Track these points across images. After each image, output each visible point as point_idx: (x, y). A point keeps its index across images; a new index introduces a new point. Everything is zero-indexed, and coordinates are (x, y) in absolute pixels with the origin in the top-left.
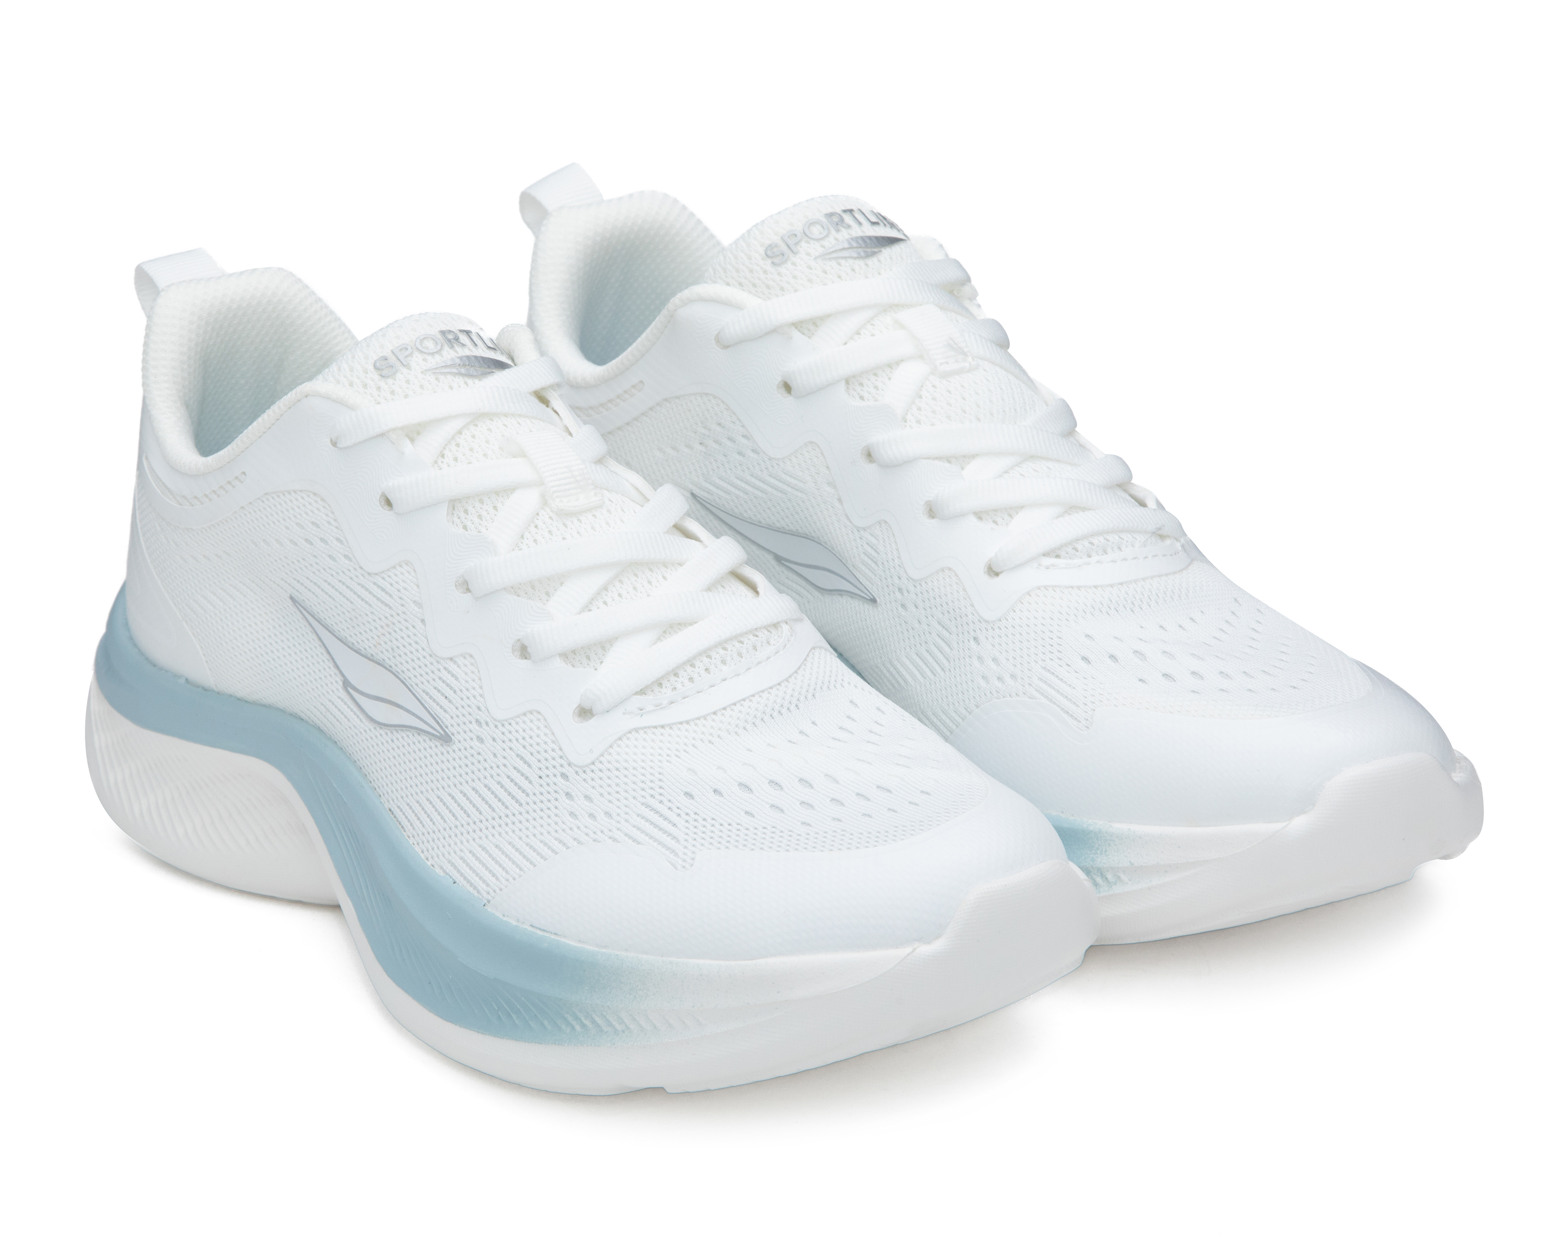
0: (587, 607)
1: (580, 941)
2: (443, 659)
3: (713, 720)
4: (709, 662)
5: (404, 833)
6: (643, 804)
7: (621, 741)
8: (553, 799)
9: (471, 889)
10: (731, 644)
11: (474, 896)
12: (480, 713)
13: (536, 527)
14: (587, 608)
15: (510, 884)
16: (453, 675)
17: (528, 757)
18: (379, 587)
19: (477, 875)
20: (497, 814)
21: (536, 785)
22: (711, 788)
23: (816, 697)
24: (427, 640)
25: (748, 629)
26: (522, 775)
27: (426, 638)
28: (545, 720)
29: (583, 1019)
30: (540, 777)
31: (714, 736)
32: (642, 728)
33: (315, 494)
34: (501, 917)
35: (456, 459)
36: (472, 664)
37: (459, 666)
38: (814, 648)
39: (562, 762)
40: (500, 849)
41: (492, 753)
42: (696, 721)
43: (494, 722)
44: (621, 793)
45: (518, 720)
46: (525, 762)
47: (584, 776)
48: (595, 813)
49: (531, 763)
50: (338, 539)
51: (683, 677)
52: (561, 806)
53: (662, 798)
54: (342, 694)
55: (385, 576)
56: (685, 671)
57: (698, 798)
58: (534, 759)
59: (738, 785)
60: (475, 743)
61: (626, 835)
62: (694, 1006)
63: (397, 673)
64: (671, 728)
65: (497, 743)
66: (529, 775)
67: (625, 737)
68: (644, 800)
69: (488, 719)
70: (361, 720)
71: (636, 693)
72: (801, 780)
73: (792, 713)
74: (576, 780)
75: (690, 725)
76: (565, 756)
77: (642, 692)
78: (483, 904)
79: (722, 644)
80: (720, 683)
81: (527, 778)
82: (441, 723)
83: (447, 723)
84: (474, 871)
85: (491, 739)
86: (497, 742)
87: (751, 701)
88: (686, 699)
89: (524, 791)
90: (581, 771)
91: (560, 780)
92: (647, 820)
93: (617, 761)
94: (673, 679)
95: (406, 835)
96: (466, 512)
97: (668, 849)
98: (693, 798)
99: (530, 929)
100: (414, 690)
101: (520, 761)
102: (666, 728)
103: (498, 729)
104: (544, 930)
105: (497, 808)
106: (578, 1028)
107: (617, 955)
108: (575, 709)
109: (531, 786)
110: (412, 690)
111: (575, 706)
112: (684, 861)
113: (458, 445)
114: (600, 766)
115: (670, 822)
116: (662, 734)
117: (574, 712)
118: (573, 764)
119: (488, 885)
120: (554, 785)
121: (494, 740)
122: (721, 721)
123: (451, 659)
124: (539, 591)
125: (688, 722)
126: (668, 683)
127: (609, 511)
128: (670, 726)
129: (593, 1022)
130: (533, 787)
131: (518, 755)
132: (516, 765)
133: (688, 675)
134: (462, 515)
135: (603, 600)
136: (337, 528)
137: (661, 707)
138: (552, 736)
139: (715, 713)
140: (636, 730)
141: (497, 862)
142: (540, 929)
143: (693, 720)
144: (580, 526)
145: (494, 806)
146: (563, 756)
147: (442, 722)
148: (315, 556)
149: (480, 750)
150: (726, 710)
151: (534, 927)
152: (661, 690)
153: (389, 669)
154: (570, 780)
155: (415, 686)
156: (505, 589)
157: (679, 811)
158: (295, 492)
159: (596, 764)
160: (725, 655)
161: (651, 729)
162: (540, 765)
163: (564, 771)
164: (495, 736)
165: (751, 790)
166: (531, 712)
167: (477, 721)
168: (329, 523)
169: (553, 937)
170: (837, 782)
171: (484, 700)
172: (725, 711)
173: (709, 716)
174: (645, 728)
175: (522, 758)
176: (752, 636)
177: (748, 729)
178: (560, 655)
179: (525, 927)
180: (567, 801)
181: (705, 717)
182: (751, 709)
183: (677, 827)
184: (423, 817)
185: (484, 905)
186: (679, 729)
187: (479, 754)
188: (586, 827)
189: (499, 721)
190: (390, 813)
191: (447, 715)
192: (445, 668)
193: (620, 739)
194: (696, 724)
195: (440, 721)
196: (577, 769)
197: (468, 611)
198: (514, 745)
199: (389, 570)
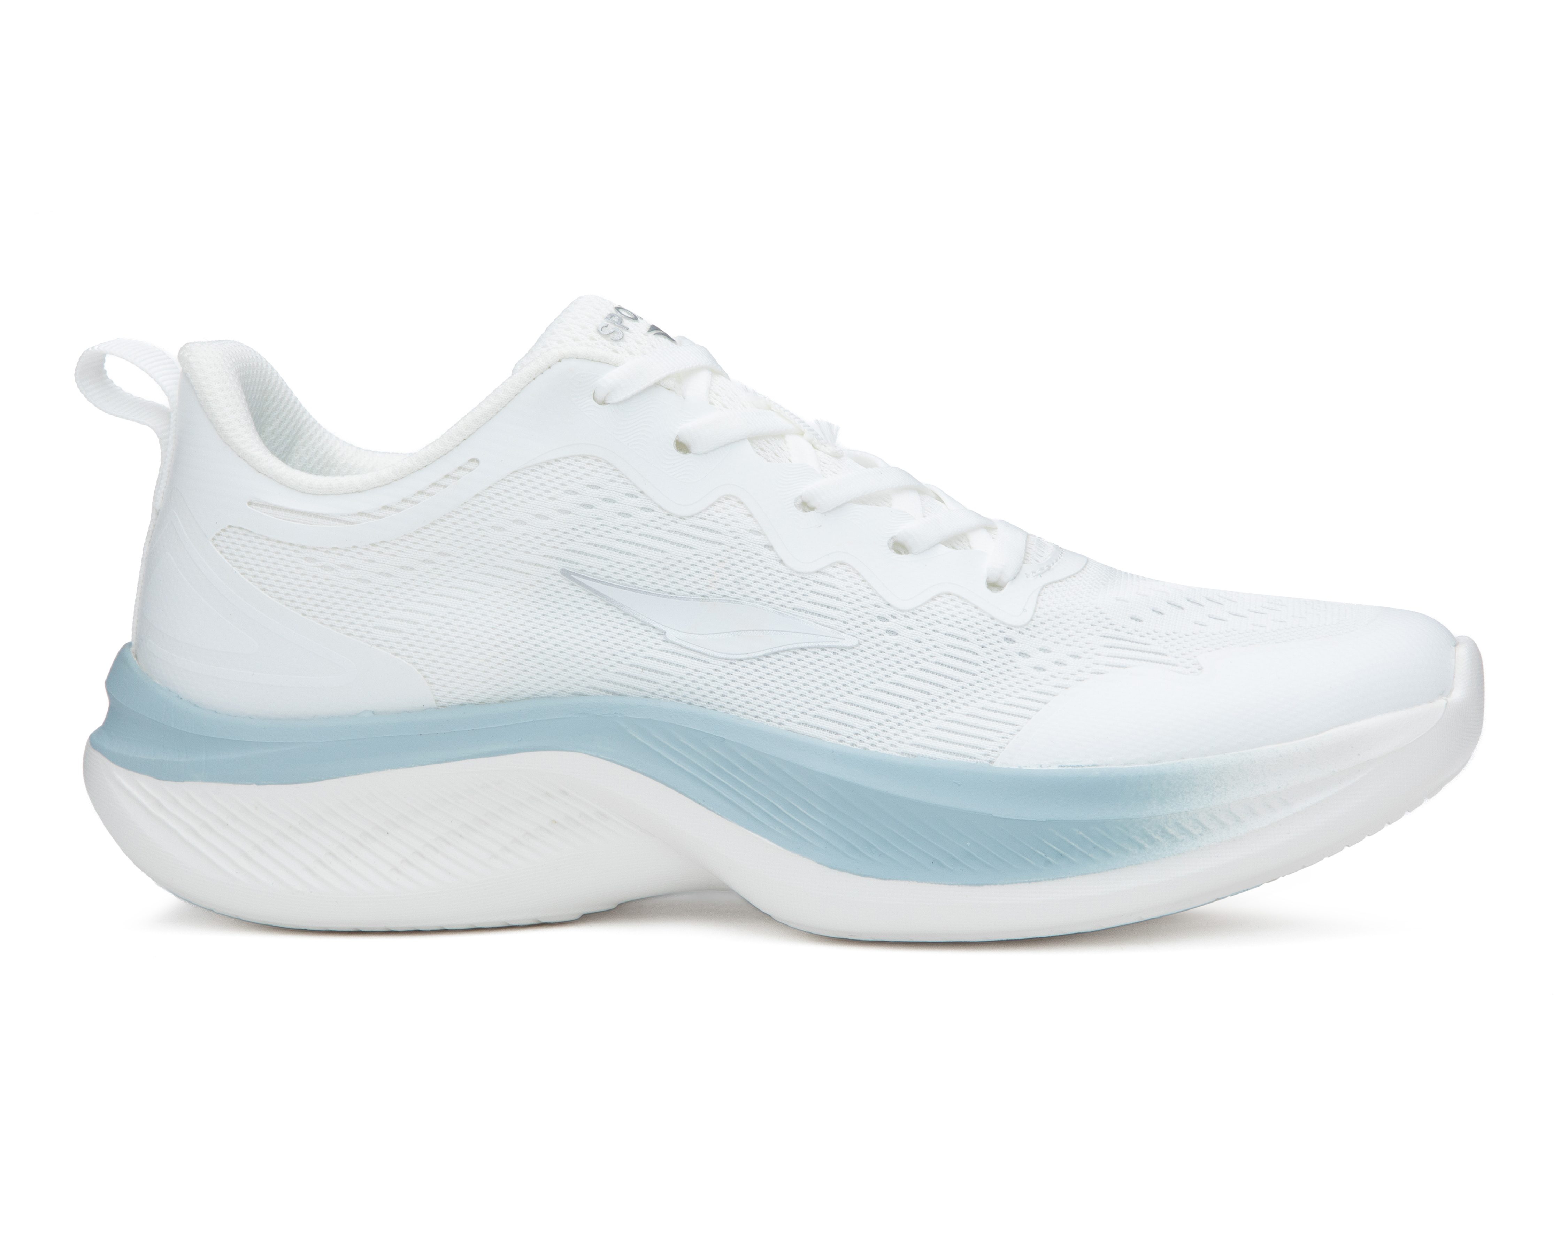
6: (1102, 637)
7: (1041, 597)
8: (1009, 662)
9: (960, 758)
11: (971, 763)
12: (880, 609)
15: (1011, 739)
16: (827, 586)
17: (960, 633)
19: (960, 744)
21: (983, 655)
22: (1149, 609)
24: (782, 562)
26: (962, 649)
27: (779, 560)
28: (960, 598)
30: (984, 647)
33: (586, 457)
34: (1019, 768)
36: (848, 570)
37: (832, 576)
39: (1000, 628)
40: (975, 716)
41: (913, 640)
43: (901, 613)
44: (1074, 635)
45: (928, 605)
46: (960, 638)
47: (1029, 633)
48: (1061, 659)
49: (965, 637)
52: (1021, 664)
53: (1115, 627)
55: (704, 516)
58: (967, 633)
61: (1108, 665)
66: (969, 648)
67: (1042, 593)
68: (1100, 634)
69: (892, 612)
70: (705, 662)
74: (1024, 640)
76: (1001, 622)
81: (969, 651)
82: (834, 630)
83: (841, 629)
84: (954, 743)
85: (905, 629)
86: (914, 629)
89: (971, 662)
90: (1024, 630)
91: (1006, 644)
92: (1117, 648)
93: (1052, 611)
98: (1141, 621)
99: (1063, 769)
101: (953, 639)
103: (909, 618)
104: (1078, 766)
108: (986, 583)
109: (977, 656)
112: (1188, 667)
114: (1040, 620)
116: (1066, 585)
117: (986, 588)
118: (1013, 627)
120: (1003, 650)
121: (910, 628)
123: (818, 572)
130: (980, 657)
131: (947, 635)
132: (951, 644)
138: (975, 609)
140: (1045, 587)
141: (978, 727)
142: (1073, 766)
151: (1064, 766)
154: (1018, 642)
159: (1034, 619)
161: (1054, 583)
162: (978, 637)
163: (1006, 635)
164: (909, 625)
166: (940, 595)
167: (880, 617)
168: (612, 481)
171: (879, 597)
174: (1050, 584)
175: (954, 635)
178: (940, 543)
180: (1024, 659)
185: (990, 765)
187: (897, 645)
188: (1060, 674)
189: (907, 611)
190: (791, 732)
191: (838, 622)
192: (815, 582)
195: (830, 629)
196: (1019, 630)
197: (821, 526)
198: (937, 626)
199: (707, 509)
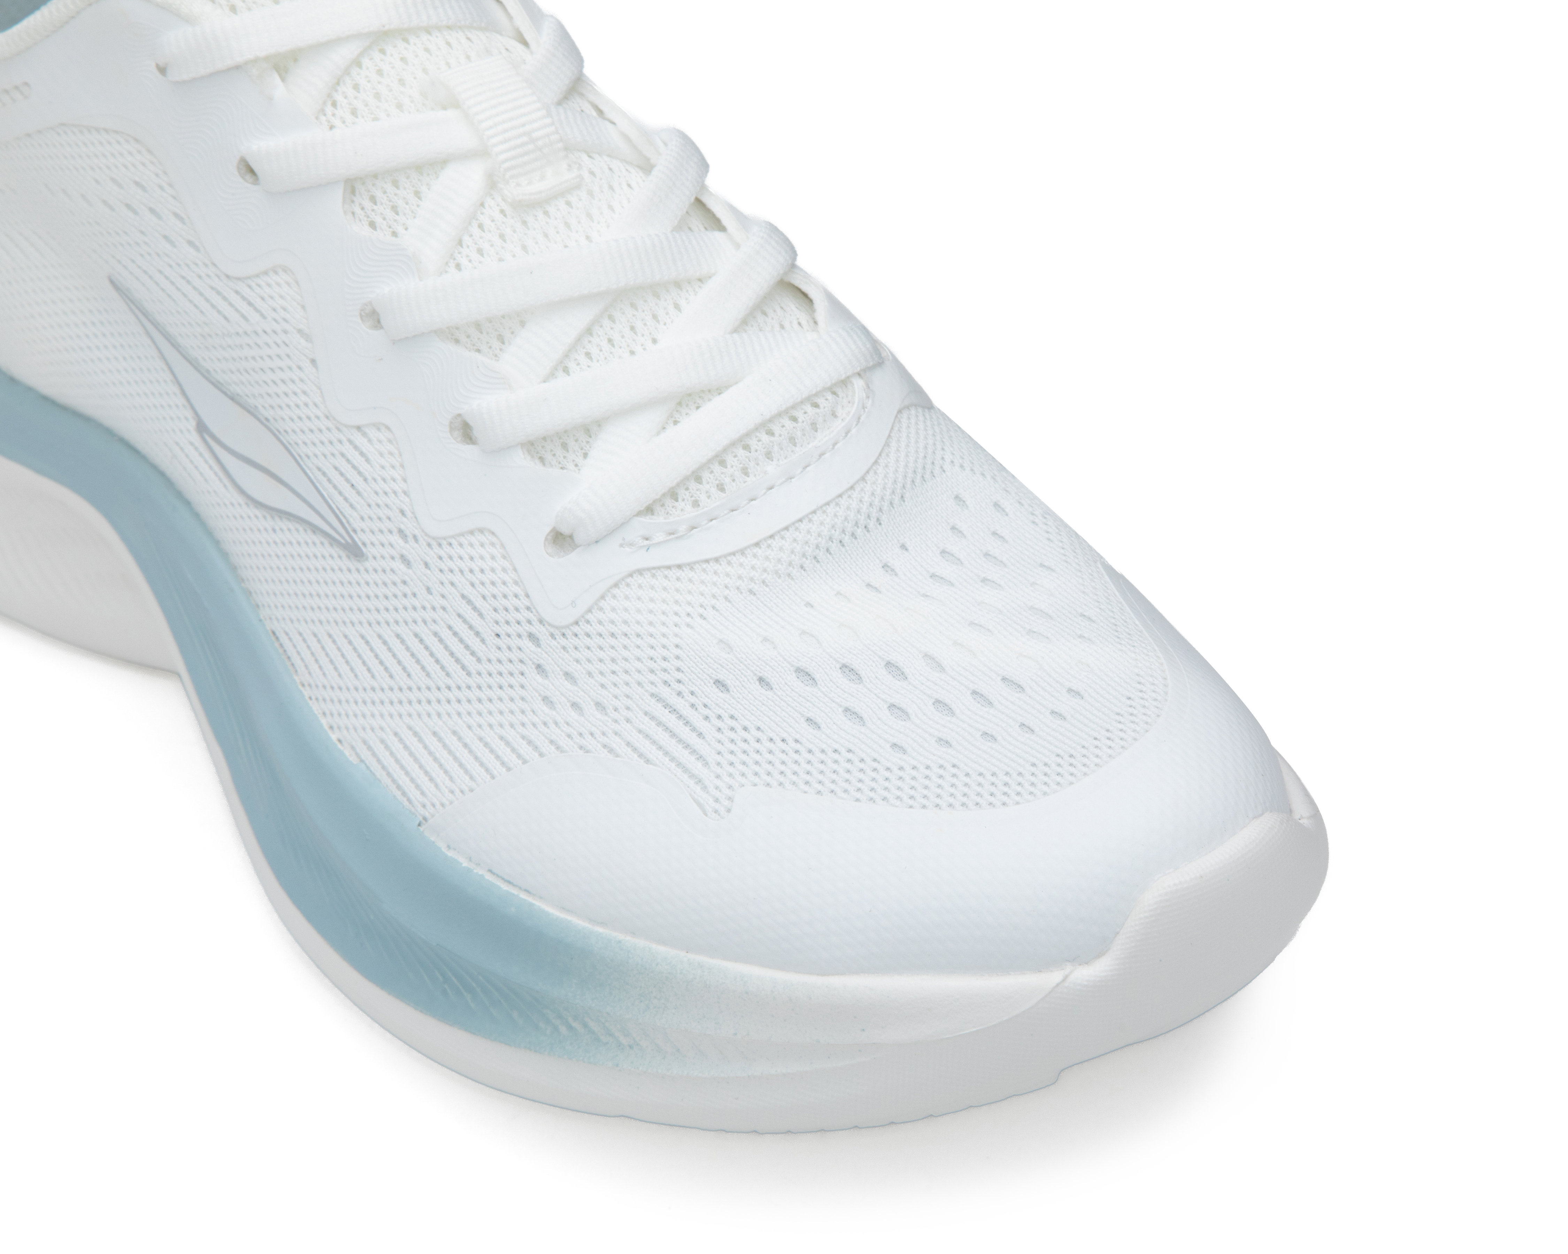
0: (561, 362)
1: (563, 908)
2: (347, 426)
3: (755, 556)
4: (746, 457)
5: (296, 678)
6: (652, 695)
7: (617, 589)
8: (517, 672)
9: (398, 794)
10: (780, 423)
11: (403, 807)
12: (405, 520)
13: (481, 226)
14: (562, 367)
15: (457, 799)
16: (362, 454)
17: (479, 603)
18: (244, 298)
19: (407, 773)
20: (434, 682)
21: (492, 647)
22: (755, 675)
23: (906, 499)
24: (321, 392)
25: (804, 396)
26: (471, 627)
27: (320, 389)
28: (503, 546)
29: (570, 1020)
30: (498, 635)
31: (757, 582)
32: (649, 569)
33: (137, 140)
34: (444, 849)
35: (354, 112)
36: (390, 441)
37: (370, 441)
38: (900, 412)
39: (530, 616)
40: (440, 740)
41: (424, 585)
42: (729, 558)
43: (426, 538)
44: (619, 674)
45: (462, 539)
46: (475, 609)
47: (563, 642)
48: (582, 702)
49: (483, 611)
50: (176, 215)
51: (708, 483)
52: (530, 685)
53: (681, 687)
54: (195, 438)
55: (253, 284)
56: (712, 472)
57: (735, 690)
58: (488, 606)
59: (796, 672)
60: (398, 565)
61: (628, 744)
62: (736, 1034)
63: (277, 433)
64: (692, 569)
65: (431, 571)
66: (480, 629)
67: (623, 583)
68: (653, 690)
69: (417, 532)
70: (225, 486)
71: (639, 514)
72: (888, 664)
73: (872, 533)
74: (551, 647)
75: (720, 564)
76: (534, 608)
77: (649, 510)
78: (417, 823)
79: (765, 426)
80: (765, 493)
81: (477, 634)
82: (347, 525)
83: (355, 526)
84: (402, 767)
85: (421, 563)
86: (432, 569)
87: (810, 521)
88: (714, 521)
89: (473, 653)
90: (559, 633)
91: (526, 643)
92: (659, 724)
93: (612, 622)
94: (693, 485)
95: (298, 681)
96: (373, 200)
97: (692, 776)
98: (728, 690)
99: (489, 877)
100: (305, 464)
101: (467, 606)
102: (684, 569)
103: (432, 549)
104: (509, 882)
105: (433, 673)
106: (563, 1029)
107: (620, 942)
108: (548, 535)
109: (484, 646)
110: (302, 463)
111: (548, 530)
112: (717, 800)
113: (356, 87)
114: (588, 628)
115: (694, 729)
116: (678, 579)
117: (546, 539)
118: (546, 621)
119: (423, 793)
120: (518, 651)
121: (426, 565)
122: (767, 557)
123: (359, 428)
124: (488, 333)
125: (717, 560)
126: (687, 493)
127: (590, 193)
128: (691, 566)
129: (585, 1025)
130: (487, 650)
131: (463, 596)
132: (461, 612)
133: (716, 480)
134: (368, 204)
135: (585, 350)
136: (174, 198)
137: (676, 535)
138: (514, 572)
139: (757, 544)
140: (640, 572)
141: (435, 759)
142: (503, 879)
143: (725, 556)
144: (547, 223)
145: (429, 668)
146: (531, 607)
147: (348, 522)
148: (142, 233)
149: (406, 578)
150: (774, 539)
151: (494, 874)
152: (676, 504)
153: (264, 422)
154: (542, 646)
155: (305, 459)
156: (435, 332)
157: (707, 712)
158: (106, 131)
159: (580, 623)
160: (771, 444)
161: (663, 570)
162: (497, 617)
163: (533, 630)
164: (428, 559)
165: (813, 679)
166: (481, 531)
167: (400, 531)
168: (161, 187)
169: (523, 896)
170: (943, 670)
171: (411, 500)
172: (772, 540)
173: (749, 550)
174: (654, 568)
175: (469, 602)
176: (809, 406)
177: (807, 569)
178: (523, 445)
179: (480, 873)
180: (538, 677)
181: (742, 552)
182: (811, 535)
183: (704, 738)
184: (324, 661)
185: (419, 825)
186: (704, 570)
187: (404, 583)
188: (568, 724)
189: (434, 538)
190: (273, 638)
191: (355, 514)
192: (350, 441)
193: (616, 585)
194: (729, 563)
195: (344, 521)
196: (552, 630)
197: (382, 359)
198: (457, 578)
199: (257, 276)
